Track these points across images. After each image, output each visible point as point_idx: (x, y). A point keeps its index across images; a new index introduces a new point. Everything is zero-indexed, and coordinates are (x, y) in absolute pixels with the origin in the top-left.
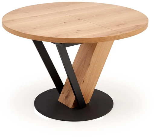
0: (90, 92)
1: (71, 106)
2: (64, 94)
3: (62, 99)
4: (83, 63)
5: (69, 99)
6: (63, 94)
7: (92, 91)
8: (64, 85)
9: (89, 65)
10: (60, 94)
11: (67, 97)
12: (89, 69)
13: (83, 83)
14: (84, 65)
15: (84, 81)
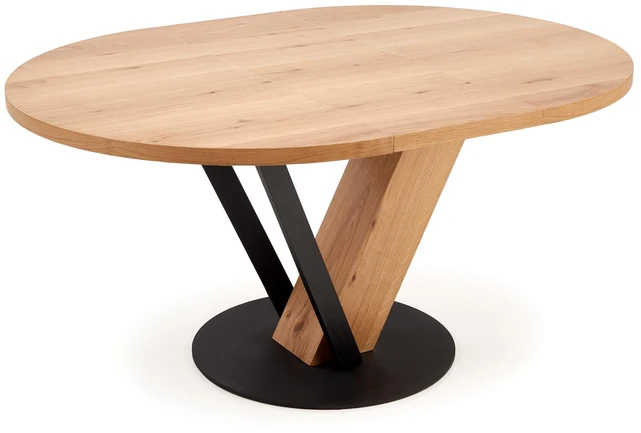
0: (376, 314)
1: (309, 358)
2: (291, 318)
3: (283, 332)
4: (354, 218)
5: (304, 334)
6: (289, 316)
7: (385, 312)
8: (294, 285)
9: (373, 224)
10: (280, 315)
11: (299, 327)
12: (371, 237)
13: (350, 284)
14: (357, 224)
15: (354, 278)
